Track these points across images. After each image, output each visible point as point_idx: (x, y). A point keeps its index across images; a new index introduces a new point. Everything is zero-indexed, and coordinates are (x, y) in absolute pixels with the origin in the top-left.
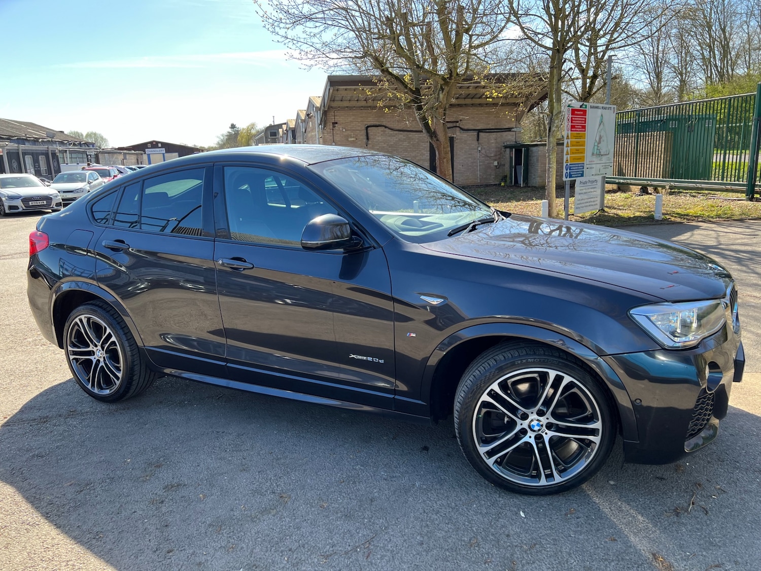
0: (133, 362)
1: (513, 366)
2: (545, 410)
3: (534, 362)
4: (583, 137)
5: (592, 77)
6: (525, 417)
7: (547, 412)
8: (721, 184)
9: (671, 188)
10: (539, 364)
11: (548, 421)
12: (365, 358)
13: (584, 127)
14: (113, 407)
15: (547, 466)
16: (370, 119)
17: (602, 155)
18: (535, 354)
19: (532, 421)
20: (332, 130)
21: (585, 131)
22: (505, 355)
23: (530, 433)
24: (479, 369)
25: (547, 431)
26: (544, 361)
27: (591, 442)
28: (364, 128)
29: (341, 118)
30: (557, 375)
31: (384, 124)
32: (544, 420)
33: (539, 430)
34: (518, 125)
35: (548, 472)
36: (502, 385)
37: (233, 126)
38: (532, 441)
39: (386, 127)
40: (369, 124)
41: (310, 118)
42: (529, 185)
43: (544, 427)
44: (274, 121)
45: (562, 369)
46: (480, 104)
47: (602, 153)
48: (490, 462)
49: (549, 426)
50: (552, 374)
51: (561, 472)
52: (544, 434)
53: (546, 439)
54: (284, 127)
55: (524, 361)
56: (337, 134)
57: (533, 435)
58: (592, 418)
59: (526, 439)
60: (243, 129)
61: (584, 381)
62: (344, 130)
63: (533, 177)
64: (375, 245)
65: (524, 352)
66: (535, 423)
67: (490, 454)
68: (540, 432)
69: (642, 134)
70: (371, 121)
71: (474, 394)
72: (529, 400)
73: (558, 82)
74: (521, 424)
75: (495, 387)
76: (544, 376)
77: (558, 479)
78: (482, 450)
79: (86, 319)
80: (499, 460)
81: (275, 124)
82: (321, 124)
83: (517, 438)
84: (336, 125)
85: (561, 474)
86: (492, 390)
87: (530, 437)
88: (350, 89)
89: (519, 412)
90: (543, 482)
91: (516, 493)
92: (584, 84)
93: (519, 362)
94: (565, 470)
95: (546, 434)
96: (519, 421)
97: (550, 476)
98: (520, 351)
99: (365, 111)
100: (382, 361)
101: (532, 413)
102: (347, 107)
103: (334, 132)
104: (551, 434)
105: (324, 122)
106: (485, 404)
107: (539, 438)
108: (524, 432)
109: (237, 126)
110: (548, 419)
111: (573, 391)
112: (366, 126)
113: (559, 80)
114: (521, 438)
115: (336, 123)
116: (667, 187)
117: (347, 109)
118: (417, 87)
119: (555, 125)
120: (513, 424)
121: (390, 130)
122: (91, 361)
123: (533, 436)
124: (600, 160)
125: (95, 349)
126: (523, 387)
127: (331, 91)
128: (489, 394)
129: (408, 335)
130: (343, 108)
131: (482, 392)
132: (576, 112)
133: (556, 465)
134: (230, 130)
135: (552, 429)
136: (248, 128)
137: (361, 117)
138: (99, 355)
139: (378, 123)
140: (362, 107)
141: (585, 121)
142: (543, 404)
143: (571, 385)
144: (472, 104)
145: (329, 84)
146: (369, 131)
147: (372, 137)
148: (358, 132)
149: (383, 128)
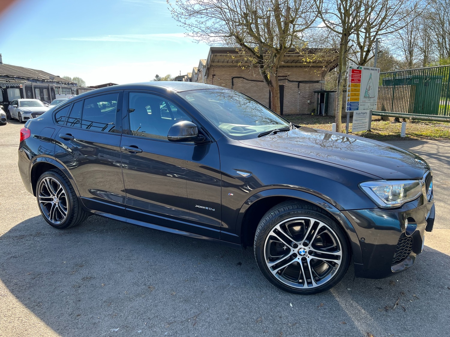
0: (74, 206)
1: (289, 215)
2: (308, 243)
3: (301, 213)
4: (359, 86)
5: (366, 51)
6: (296, 246)
7: (309, 244)
8: (443, 117)
9: (413, 119)
10: (304, 215)
11: (309, 249)
12: (204, 208)
13: (359, 80)
14: (62, 232)
15: (308, 277)
16: (235, 73)
17: (370, 98)
18: (302, 208)
20: (212, 79)
21: (360, 83)
22: (285, 209)
23: (298, 256)
24: (269, 216)
25: (309, 256)
26: (307, 213)
27: (336, 263)
28: (231, 78)
29: (217, 72)
30: (315, 222)
31: (243, 77)
32: (307, 249)
33: (304, 255)
34: (323, 79)
35: (309, 280)
36: (283, 226)
37: (157, 76)
38: (300, 261)
40: (234, 76)
41: (200, 72)
42: (328, 115)
43: (307, 253)
44: (180, 74)
45: (318, 218)
46: (300, 66)
47: (370, 97)
48: (274, 272)
49: (310, 253)
50: (313, 221)
51: (316, 281)
52: (307, 258)
53: (308, 260)
54: (186, 77)
55: (296, 212)
56: (215, 82)
57: (300, 257)
58: (336, 249)
59: (296, 260)
60: (163, 78)
61: (331, 226)
62: (219, 79)
63: (331, 110)
64: (213, 141)
65: (296, 207)
66: (302, 250)
67: (274, 268)
68: (305, 256)
70: (235, 74)
71: (265, 231)
72: (298, 236)
73: (345, 53)
74: (293, 251)
75: (278, 227)
76: (308, 222)
77: (315, 285)
78: (269, 265)
79: (49, 179)
80: (280, 272)
81: (181, 75)
82: (206, 75)
83: (291, 258)
84: (215, 76)
85: (317, 282)
86: (276, 229)
87: (299, 259)
88: (224, 56)
89: (293, 243)
90: (306, 286)
91: (289, 292)
92: (362, 55)
93: (293, 213)
94: (319, 280)
95: (308, 257)
96: (292, 249)
97: (310, 283)
98: (294, 206)
99: (232, 69)
100: (214, 210)
101: (300, 244)
102: (221, 66)
103: (213, 81)
104: (311, 257)
105: (207, 74)
106: (272, 237)
107: (304, 260)
108: (295, 255)
109: (159, 76)
110: (309, 248)
111: (324, 232)
114: (293, 259)
116: (411, 118)
117: (221, 67)
118: (261, 54)
119: (342, 79)
120: (288, 250)
121: (246, 80)
122: (50, 204)
123: (300, 258)
124: (369, 100)
125: (53, 197)
126: (297, 228)
127: (212, 56)
128: (274, 231)
129: (229, 194)
130: (219, 67)
131: (270, 230)
132: (355, 71)
133: (314, 277)
134: (155, 78)
135: (312, 255)
136: (166, 77)
137: (229, 72)
138: (56, 201)
139: (239, 76)
140: (230, 66)
141: (360, 77)
142: (306, 239)
143: (324, 228)
144: (296, 66)
145: (211, 52)
146: (234, 81)
147: (235, 84)
148: (227, 81)
149: (242, 79)
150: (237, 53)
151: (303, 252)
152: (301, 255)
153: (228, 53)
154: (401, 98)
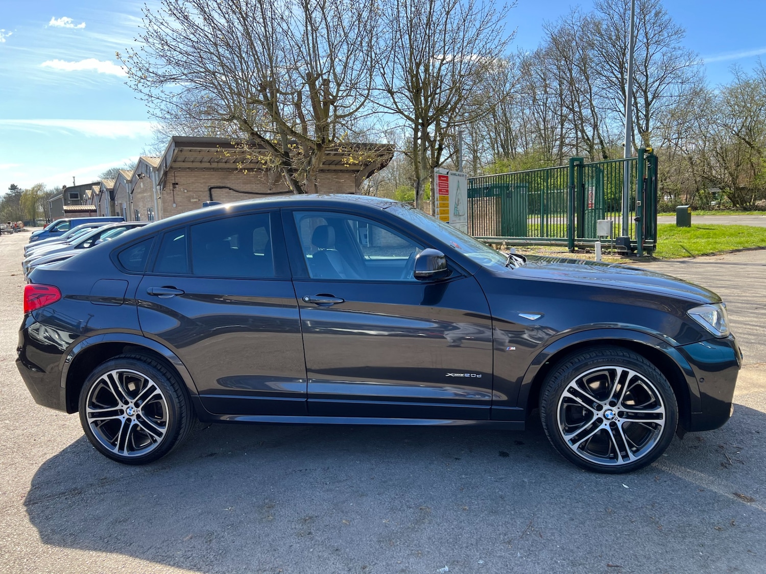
1: (586, 366)
2: (616, 401)
3: (603, 361)
4: (447, 199)
5: (438, 148)
6: (600, 408)
7: (618, 402)
8: (547, 240)
9: (507, 244)
10: (607, 363)
11: (619, 410)
12: (462, 375)
13: (447, 191)
15: (622, 448)
16: (214, 180)
17: (460, 216)
18: (603, 355)
19: (606, 411)
20: (172, 191)
21: (448, 194)
22: (579, 358)
23: (605, 421)
24: (558, 371)
25: (619, 419)
26: (611, 360)
27: (657, 425)
28: (207, 189)
29: (182, 178)
30: (623, 371)
31: (229, 186)
32: (615, 410)
33: (613, 418)
34: (358, 191)
35: (624, 453)
36: (580, 383)
37: (13, 187)
38: (608, 428)
39: (230, 189)
40: (213, 185)
41: (141, 178)
43: (617, 416)
44: (74, 182)
45: (626, 365)
46: (334, 170)
47: (460, 214)
48: (575, 448)
49: (621, 414)
50: (619, 370)
51: (634, 452)
52: (617, 422)
53: (619, 425)
54: (96, 189)
55: (595, 361)
56: (178, 195)
57: (608, 422)
58: (656, 404)
59: (602, 426)
60: (27, 191)
61: (644, 373)
62: (186, 191)
63: (378, 238)
64: (466, 275)
65: (595, 355)
66: (608, 413)
68: (614, 420)
69: (488, 198)
70: (214, 182)
71: (557, 392)
72: (602, 394)
73: (424, 151)
74: (597, 415)
75: (573, 384)
76: (613, 373)
77: (633, 458)
78: (567, 438)
79: (118, 374)
80: (581, 446)
81: (77, 184)
82: (159, 184)
83: (595, 426)
84: (177, 186)
85: (635, 454)
86: (571, 387)
87: (606, 425)
88: (195, 151)
89: (595, 404)
90: (620, 461)
92: (433, 154)
93: (591, 362)
94: (637, 450)
95: (619, 421)
96: (595, 412)
97: (626, 456)
98: (591, 354)
99: (208, 173)
101: (606, 404)
102: (189, 168)
103: (175, 193)
104: (622, 420)
105: (163, 183)
106: (567, 400)
107: (613, 425)
108: (600, 421)
109: (19, 187)
110: (619, 408)
111: (637, 383)
112: (209, 187)
113: (425, 150)
114: (598, 427)
115: (177, 184)
116: (504, 243)
117: (188, 170)
118: (286, 151)
119: (422, 189)
120: (590, 415)
121: (235, 192)
122: (119, 421)
123: (608, 424)
124: (460, 220)
125: (124, 407)
126: (595, 385)
127: (176, 151)
128: (569, 391)
129: (507, 349)
130: (184, 169)
131: (563, 389)
132: (442, 178)
133: (631, 446)
134: (9, 192)
135: (624, 417)
136: (33, 189)
137: (204, 179)
138: (130, 411)
139: (221, 185)
140: (205, 168)
141: (448, 186)
142: (613, 396)
143: (635, 378)
144: (328, 170)
145: (173, 145)
146: (213, 193)
147: (216, 198)
148: (201, 193)
149: (227, 190)
150: (233, 146)
151: (611, 414)
152: (609, 419)
153: (218, 147)
154: (483, 216)
